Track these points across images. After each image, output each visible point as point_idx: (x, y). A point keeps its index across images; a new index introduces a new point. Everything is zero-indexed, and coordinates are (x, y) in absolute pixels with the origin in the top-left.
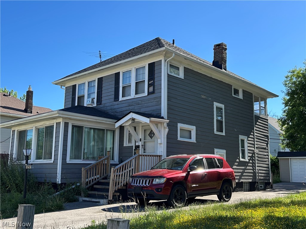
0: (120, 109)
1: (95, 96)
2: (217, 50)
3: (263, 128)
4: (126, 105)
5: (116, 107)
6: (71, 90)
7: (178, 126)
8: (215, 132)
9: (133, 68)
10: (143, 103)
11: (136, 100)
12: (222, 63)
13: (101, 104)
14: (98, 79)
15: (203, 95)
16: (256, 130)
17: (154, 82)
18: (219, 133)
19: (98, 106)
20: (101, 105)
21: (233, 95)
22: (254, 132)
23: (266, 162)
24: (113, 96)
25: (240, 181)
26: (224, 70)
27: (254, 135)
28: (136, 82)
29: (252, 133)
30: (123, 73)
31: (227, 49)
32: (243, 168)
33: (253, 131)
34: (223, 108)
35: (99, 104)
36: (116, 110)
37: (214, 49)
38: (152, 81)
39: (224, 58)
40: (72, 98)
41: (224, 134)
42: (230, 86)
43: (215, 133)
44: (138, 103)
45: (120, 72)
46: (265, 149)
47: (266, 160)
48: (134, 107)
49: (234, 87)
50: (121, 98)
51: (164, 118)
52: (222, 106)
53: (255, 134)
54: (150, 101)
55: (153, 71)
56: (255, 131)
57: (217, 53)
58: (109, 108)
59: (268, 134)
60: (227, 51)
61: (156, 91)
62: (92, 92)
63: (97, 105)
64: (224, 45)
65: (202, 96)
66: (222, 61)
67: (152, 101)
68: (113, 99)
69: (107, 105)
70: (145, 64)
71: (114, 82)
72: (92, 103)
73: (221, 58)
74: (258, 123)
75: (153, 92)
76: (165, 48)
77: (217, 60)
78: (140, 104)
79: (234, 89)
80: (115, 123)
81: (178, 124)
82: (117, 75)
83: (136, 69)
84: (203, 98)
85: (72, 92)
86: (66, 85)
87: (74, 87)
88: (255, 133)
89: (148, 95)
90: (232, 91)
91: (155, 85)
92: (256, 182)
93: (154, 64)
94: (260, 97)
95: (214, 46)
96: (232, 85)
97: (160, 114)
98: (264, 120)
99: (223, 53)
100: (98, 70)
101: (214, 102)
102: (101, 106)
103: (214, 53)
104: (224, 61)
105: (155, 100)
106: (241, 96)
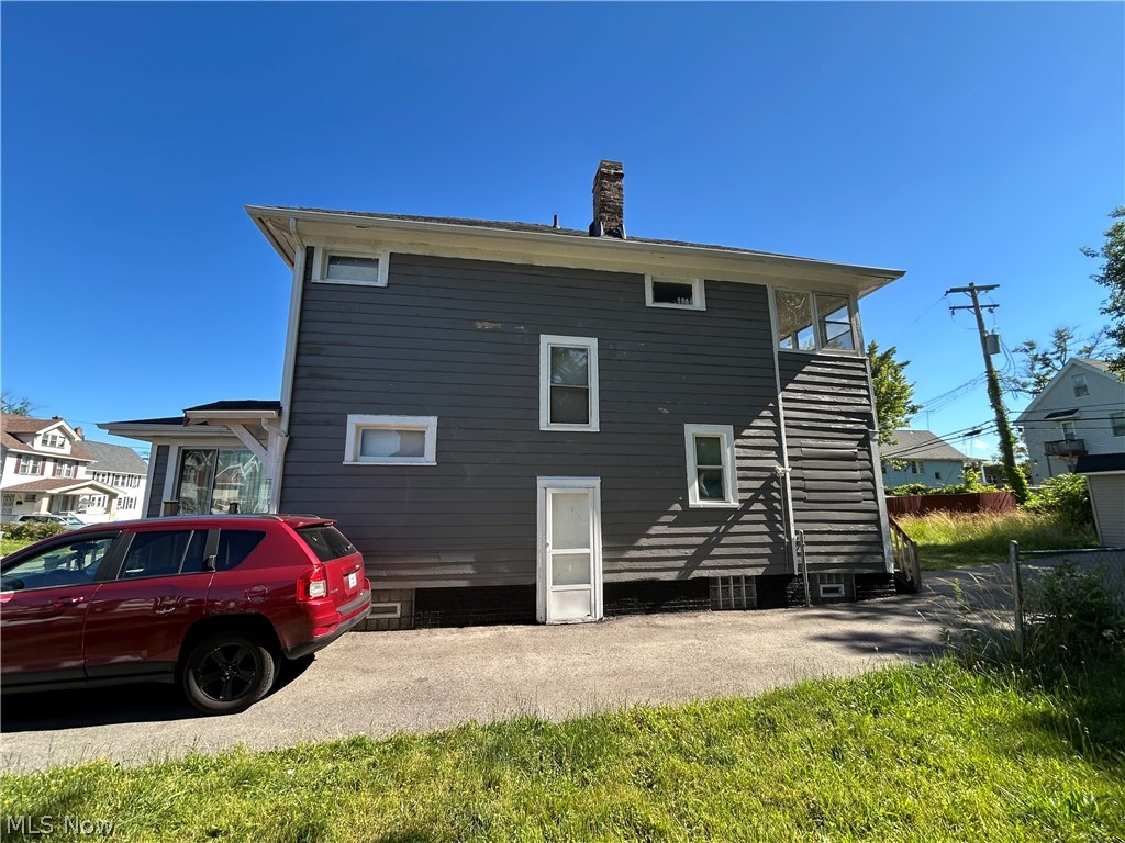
7: (348, 424)
8: (545, 425)
15: (482, 321)
16: (785, 400)
18: (567, 427)
21: (652, 304)
22: (775, 410)
23: (860, 502)
25: (691, 577)
29: (766, 413)
31: (623, 175)
32: (711, 529)
33: (771, 405)
34: (590, 348)
39: (611, 201)
41: (593, 426)
42: (631, 279)
43: (542, 429)
46: (853, 458)
47: (859, 496)
49: (655, 278)
52: (587, 343)
56: (781, 405)
59: (868, 408)
64: (610, 167)
65: (478, 323)
74: (800, 377)
79: (656, 284)
81: (350, 417)
84: (482, 331)
88: (784, 409)
90: (644, 293)
92: (793, 576)
94: (815, 291)
96: (643, 276)
101: (542, 336)
106: (697, 302)
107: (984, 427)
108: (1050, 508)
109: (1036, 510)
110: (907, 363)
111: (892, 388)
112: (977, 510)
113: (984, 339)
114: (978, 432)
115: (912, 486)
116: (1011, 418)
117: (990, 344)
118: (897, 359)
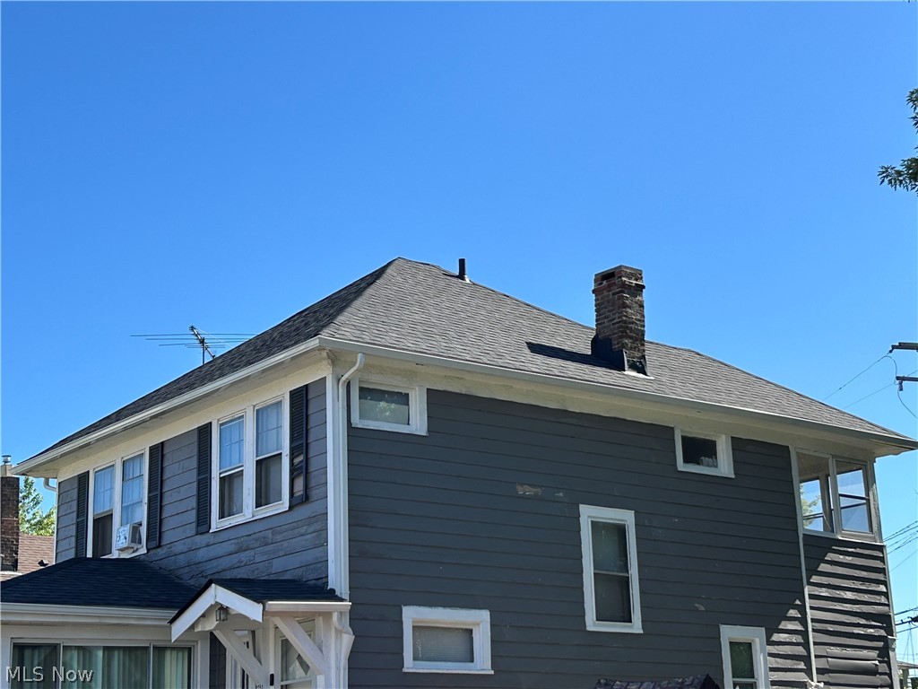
0: (214, 563)
1: (142, 514)
2: (605, 293)
3: (858, 585)
4: (229, 547)
5: (202, 555)
6: (75, 493)
7: (404, 619)
8: (592, 623)
9: (245, 407)
10: (279, 537)
11: (257, 527)
12: (624, 346)
13: (159, 546)
14: (152, 449)
15: (522, 485)
16: (812, 596)
17: (307, 459)
18: (614, 626)
19: (152, 552)
20: (159, 550)
21: (681, 466)
22: (802, 609)
24: (192, 516)
26: (634, 374)
27: (803, 621)
28: (258, 458)
29: (792, 613)
30: (221, 425)
31: (643, 287)
33: (798, 602)
34: (627, 523)
35: (154, 544)
36: (204, 568)
37: (594, 291)
38: (301, 458)
39: (633, 323)
40: (78, 524)
41: (636, 626)
42: (663, 433)
43: (589, 629)
44: (264, 538)
45: (211, 423)
46: (872, 672)
48: (252, 553)
49: (682, 431)
50: (216, 523)
51: (338, 593)
52: (627, 517)
53: (810, 614)
54: (296, 530)
55: (304, 419)
56: (808, 602)
57: (605, 307)
58: (182, 560)
60: (646, 296)
61: (314, 494)
62: (136, 499)
63: (148, 550)
64: (630, 276)
65: (519, 488)
66: (622, 337)
67: (303, 530)
68: (194, 525)
69: (179, 547)
70: (281, 392)
71: (194, 463)
72: (133, 540)
73: (619, 328)
74: (823, 567)
75: (306, 498)
76: (317, 341)
77: (607, 333)
78: (270, 541)
79: (684, 439)
80: (172, 621)
81: (405, 609)
82: (205, 432)
83: (257, 411)
84: (523, 497)
85: (75, 503)
86: (59, 475)
87: (83, 479)
88: (812, 608)
89: (291, 508)
90: (674, 452)
91: (311, 469)
93: (304, 392)
94: (833, 456)
95: (596, 281)
96: (672, 428)
97: (324, 580)
98: (858, 550)
99: (625, 306)
100: (152, 418)
101: (581, 506)
102: (161, 552)
103: (596, 306)
104: (631, 338)
105: (310, 525)
106: (724, 466)
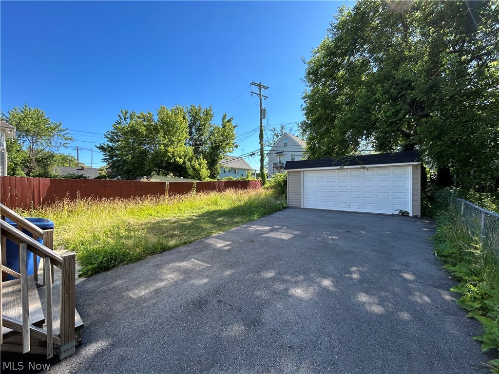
107: (256, 152)
108: (272, 187)
109: (267, 188)
110: (237, 126)
111: (229, 133)
112: (246, 188)
113: (261, 110)
114: (254, 154)
115: (229, 177)
116: (266, 152)
117: (263, 113)
118: (233, 123)
